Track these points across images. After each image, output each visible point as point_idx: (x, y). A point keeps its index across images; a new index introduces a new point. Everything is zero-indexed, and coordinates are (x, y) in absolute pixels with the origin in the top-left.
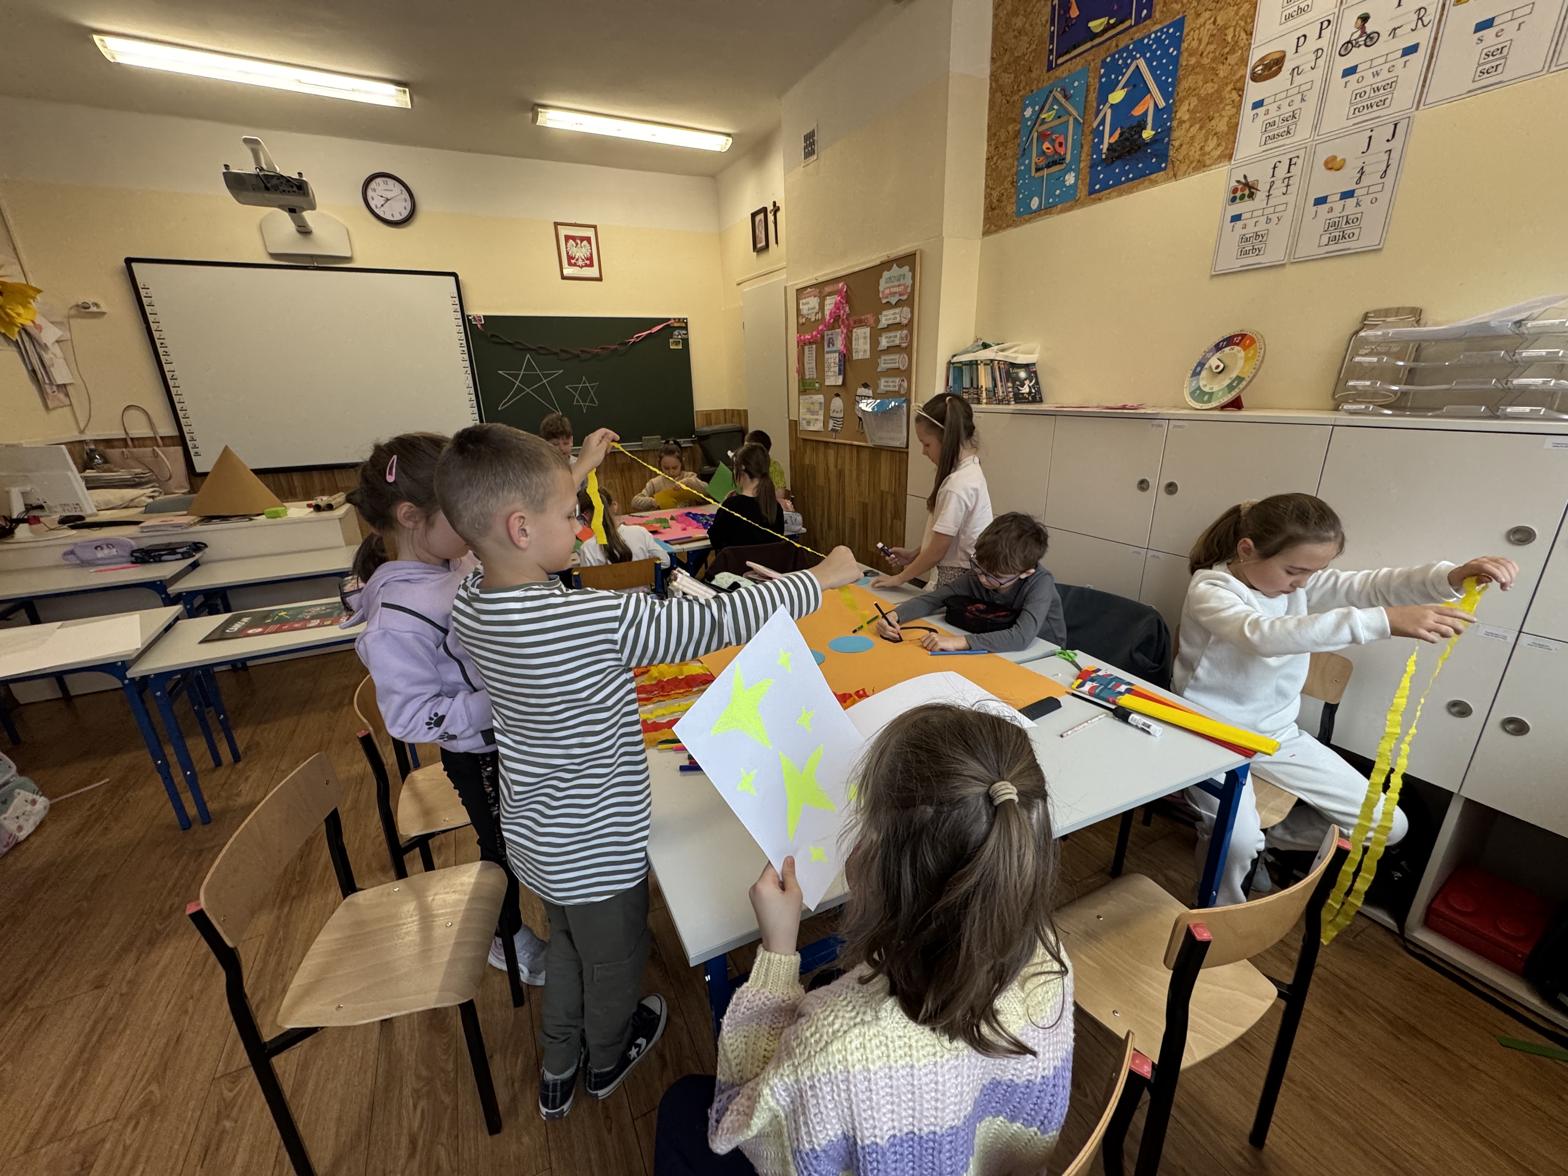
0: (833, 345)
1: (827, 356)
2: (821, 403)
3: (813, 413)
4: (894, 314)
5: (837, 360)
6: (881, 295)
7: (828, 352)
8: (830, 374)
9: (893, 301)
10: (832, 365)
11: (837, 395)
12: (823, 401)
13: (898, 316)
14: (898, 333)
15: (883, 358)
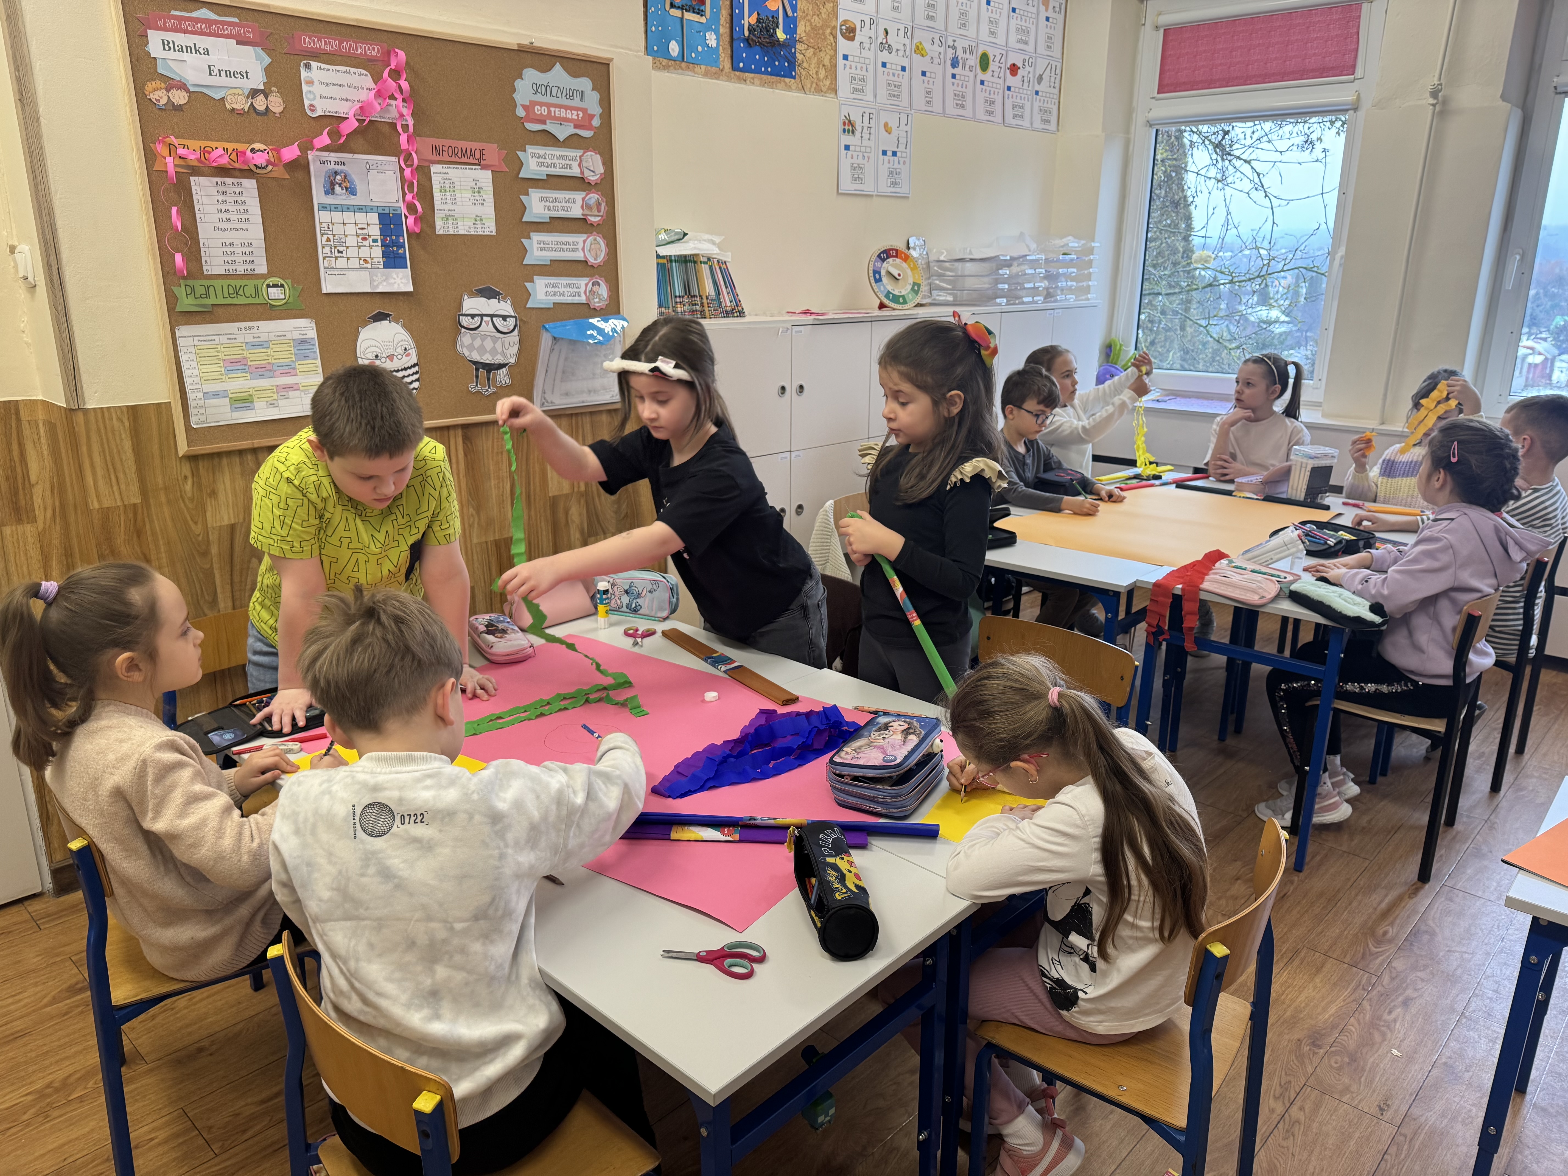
0: (351, 191)
1: (322, 217)
2: (303, 342)
3: (263, 370)
4: (561, 157)
5: (375, 231)
6: (521, 112)
7: (324, 207)
8: (341, 263)
9: (562, 132)
10: (351, 241)
11: (380, 317)
12: (312, 334)
13: (575, 165)
14: (578, 196)
15: (536, 237)
